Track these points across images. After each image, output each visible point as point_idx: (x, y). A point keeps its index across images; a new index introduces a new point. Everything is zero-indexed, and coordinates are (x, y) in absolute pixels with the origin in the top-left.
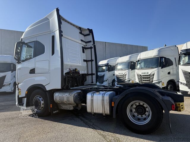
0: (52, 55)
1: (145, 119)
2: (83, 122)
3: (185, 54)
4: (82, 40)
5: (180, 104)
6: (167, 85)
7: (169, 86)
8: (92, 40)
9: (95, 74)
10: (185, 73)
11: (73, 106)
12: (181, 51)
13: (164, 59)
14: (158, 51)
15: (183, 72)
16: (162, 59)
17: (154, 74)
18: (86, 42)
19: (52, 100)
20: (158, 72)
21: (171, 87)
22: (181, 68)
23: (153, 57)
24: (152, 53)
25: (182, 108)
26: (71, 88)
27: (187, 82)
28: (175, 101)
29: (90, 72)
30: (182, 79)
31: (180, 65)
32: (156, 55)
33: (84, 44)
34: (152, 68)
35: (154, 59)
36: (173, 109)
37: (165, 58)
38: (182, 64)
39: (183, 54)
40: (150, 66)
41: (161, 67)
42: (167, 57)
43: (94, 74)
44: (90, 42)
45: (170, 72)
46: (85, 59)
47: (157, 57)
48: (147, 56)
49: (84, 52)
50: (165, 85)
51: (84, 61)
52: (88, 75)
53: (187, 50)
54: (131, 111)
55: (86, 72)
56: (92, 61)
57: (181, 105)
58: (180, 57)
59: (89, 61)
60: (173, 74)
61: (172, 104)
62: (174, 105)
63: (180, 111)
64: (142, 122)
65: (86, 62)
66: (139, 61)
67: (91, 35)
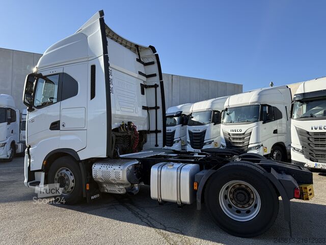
0: (91, 99)
1: (248, 212)
2: (131, 212)
3: (302, 102)
4: (140, 73)
5: (306, 188)
6: (272, 152)
7: (276, 153)
8: (158, 73)
9: (162, 130)
10: (301, 133)
11: (126, 188)
12: (295, 96)
13: (267, 107)
14: (259, 95)
15: (297, 131)
16: (264, 107)
17: (251, 133)
18: (148, 76)
19: (88, 177)
20: (258, 130)
21: (278, 155)
22: (295, 124)
23: (250, 104)
24: (247, 98)
25: (311, 194)
26: (121, 156)
27: (303, 147)
28: (299, 183)
29: (153, 128)
30: (296, 142)
31: (293, 119)
32: (255, 100)
33: (144, 78)
34: (248, 122)
35: (251, 107)
36: (296, 196)
37: (269, 106)
38: (295, 117)
39: (298, 101)
40: (245, 118)
41: (262, 122)
42: (272, 105)
43: (160, 131)
44: (154, 75)
45: (277, 130)
46: (146, 106)
47: (257, 104)
48: (240, 103)
49: (143, 93)
50: (269, 152)
51: (144, 108)
52: (149, 132)
53: (304, 94)
54: (226, 197)
55: (146, 128)
56: (156, 108)
57: (308, 189)
58: (293, 106)
59: (152, 108)
60: (282, 134)
61: (296, 188)
62: (298, 188)
63: (307, 199)
64: (244, 216)
65: (146, 111)
66: (226, 109)
67: (156, 65)
